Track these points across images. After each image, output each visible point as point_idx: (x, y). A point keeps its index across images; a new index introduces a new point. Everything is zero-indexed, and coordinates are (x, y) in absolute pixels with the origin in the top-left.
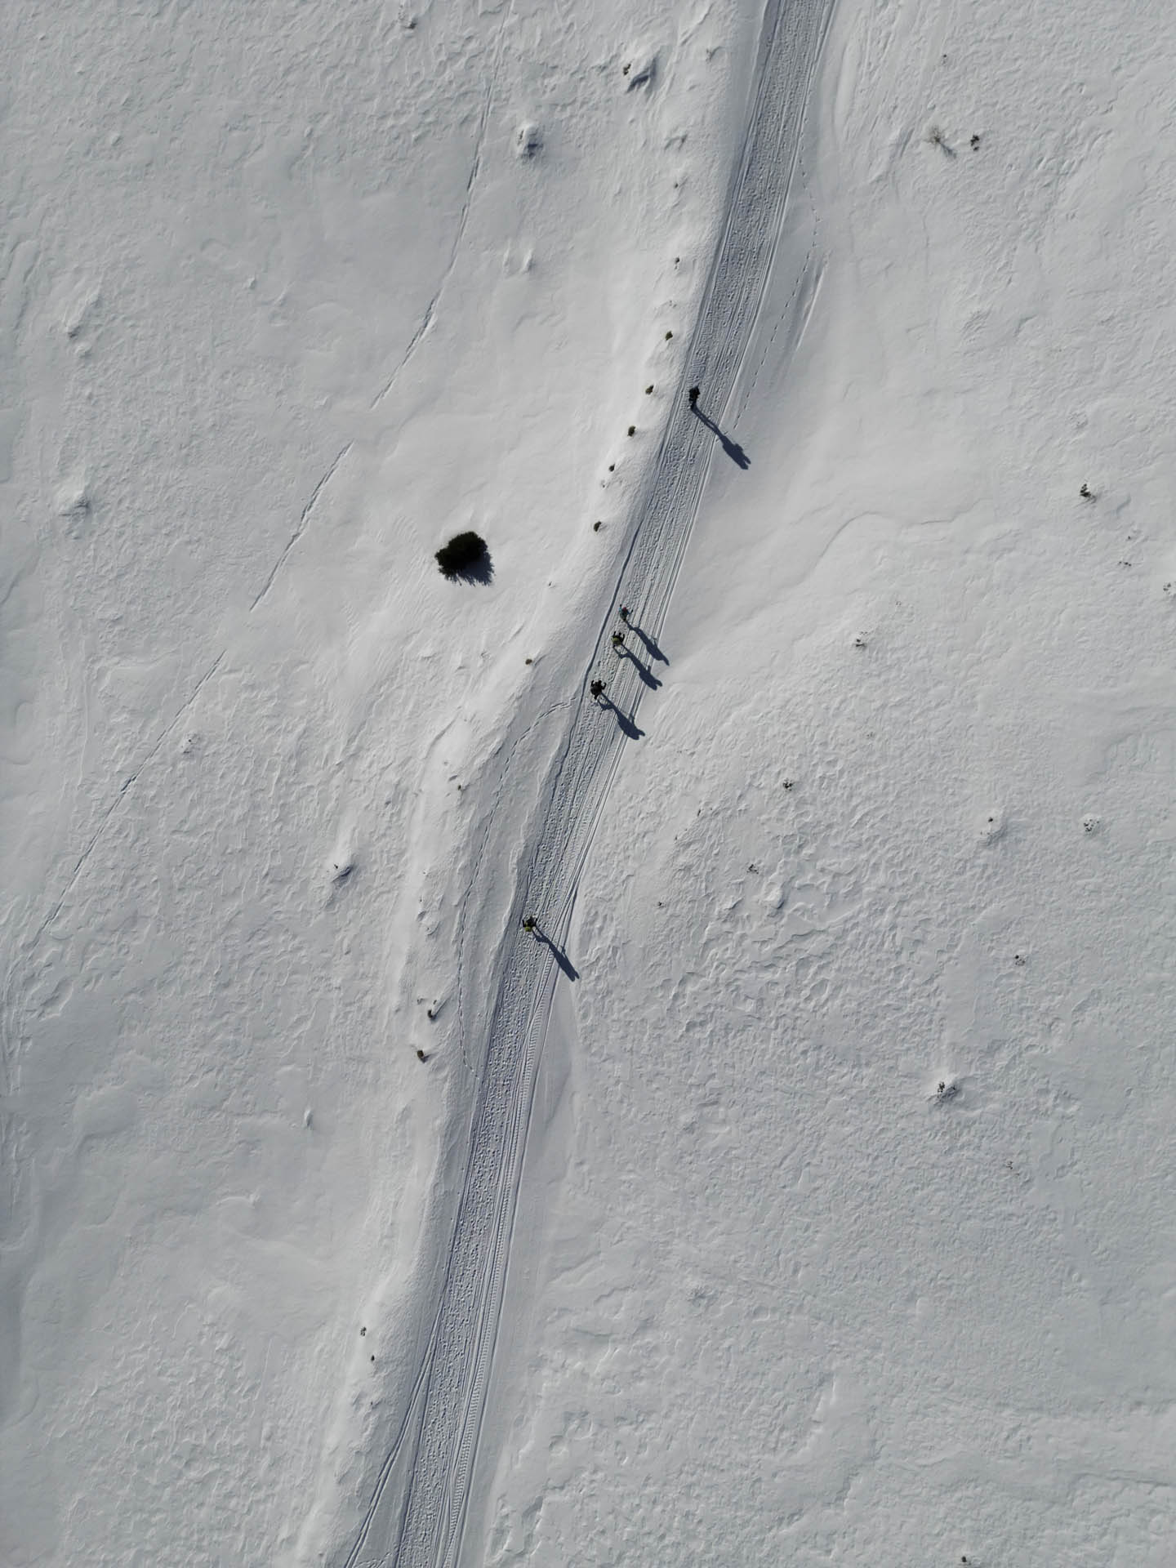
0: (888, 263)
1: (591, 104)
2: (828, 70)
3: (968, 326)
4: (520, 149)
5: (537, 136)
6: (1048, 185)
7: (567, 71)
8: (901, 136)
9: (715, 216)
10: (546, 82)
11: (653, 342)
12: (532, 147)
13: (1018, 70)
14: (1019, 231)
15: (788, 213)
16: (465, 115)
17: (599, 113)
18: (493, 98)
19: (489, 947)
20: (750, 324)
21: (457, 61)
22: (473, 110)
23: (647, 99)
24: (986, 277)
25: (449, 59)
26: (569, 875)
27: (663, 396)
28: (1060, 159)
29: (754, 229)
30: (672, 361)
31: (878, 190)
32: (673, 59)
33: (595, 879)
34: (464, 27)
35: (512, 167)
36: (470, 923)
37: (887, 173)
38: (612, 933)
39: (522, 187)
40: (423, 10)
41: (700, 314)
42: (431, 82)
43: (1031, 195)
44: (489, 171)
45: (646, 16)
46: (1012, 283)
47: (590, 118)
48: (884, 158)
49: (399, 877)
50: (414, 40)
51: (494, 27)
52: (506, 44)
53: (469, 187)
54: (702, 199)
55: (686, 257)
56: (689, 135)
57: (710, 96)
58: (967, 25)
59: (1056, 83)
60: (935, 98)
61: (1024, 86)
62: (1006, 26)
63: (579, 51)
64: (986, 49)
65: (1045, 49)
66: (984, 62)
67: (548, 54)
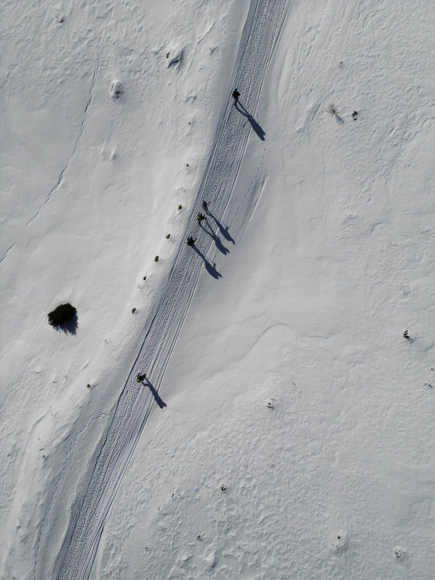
0: (302, 179)
1: (149, 73)
2: (276, 65)
3: (344, 222)
4: (112, 94)
5: (121, 87)
6: (396, 145)
8: (313, 108)
9: (209, 143)
10: (127, 57)
11: (172, 210)
12: (118, 93)
13: (382, 75)
14: (377, 171)
15: (249, 145)
16: (86, 72)
17: (153, 77)
18: (100, 64)
19: (52, 554)
20: (225, 205)
21: (84, 42)
22: (90, 69)
23: (178, 73)
24: (356, 196)
25: (79, 41)
26: (100, 517)
27: (174, 241)
28: (404, 130)
29: (230, 152)
30: (181, 222)
31: (298, 137)
32: (193, 52)
33: (113, 524)
34: (88, 24)
35: (108, 102)
36: (43, 537)
37: (305, 127)
38: (119, 559)
39: (113, 114)
40: (68, 13)
41: (197, 197)
42: (69, 53)
43: (385, 150)
44: (96, 103)
45: (180, 26)
46: (370, 201)
47: (148, 80)
48: (303, 119)
49: (11, 500)
50: (62, 29)
51: (103, 25)
52: (108, 35)
53: (86, 111)
54: (203, 132)
55: (192, 164)
56: (198, 96)
57: (210, 75)
58: (355, 46)
59: (404, 85)
60: (334, 87)
61: (385, 85)
62: (377, 49)
63: (144, 42)
64: (365, 61)
65: (399, 64)
66: (363, 68)
67: (129, 43)
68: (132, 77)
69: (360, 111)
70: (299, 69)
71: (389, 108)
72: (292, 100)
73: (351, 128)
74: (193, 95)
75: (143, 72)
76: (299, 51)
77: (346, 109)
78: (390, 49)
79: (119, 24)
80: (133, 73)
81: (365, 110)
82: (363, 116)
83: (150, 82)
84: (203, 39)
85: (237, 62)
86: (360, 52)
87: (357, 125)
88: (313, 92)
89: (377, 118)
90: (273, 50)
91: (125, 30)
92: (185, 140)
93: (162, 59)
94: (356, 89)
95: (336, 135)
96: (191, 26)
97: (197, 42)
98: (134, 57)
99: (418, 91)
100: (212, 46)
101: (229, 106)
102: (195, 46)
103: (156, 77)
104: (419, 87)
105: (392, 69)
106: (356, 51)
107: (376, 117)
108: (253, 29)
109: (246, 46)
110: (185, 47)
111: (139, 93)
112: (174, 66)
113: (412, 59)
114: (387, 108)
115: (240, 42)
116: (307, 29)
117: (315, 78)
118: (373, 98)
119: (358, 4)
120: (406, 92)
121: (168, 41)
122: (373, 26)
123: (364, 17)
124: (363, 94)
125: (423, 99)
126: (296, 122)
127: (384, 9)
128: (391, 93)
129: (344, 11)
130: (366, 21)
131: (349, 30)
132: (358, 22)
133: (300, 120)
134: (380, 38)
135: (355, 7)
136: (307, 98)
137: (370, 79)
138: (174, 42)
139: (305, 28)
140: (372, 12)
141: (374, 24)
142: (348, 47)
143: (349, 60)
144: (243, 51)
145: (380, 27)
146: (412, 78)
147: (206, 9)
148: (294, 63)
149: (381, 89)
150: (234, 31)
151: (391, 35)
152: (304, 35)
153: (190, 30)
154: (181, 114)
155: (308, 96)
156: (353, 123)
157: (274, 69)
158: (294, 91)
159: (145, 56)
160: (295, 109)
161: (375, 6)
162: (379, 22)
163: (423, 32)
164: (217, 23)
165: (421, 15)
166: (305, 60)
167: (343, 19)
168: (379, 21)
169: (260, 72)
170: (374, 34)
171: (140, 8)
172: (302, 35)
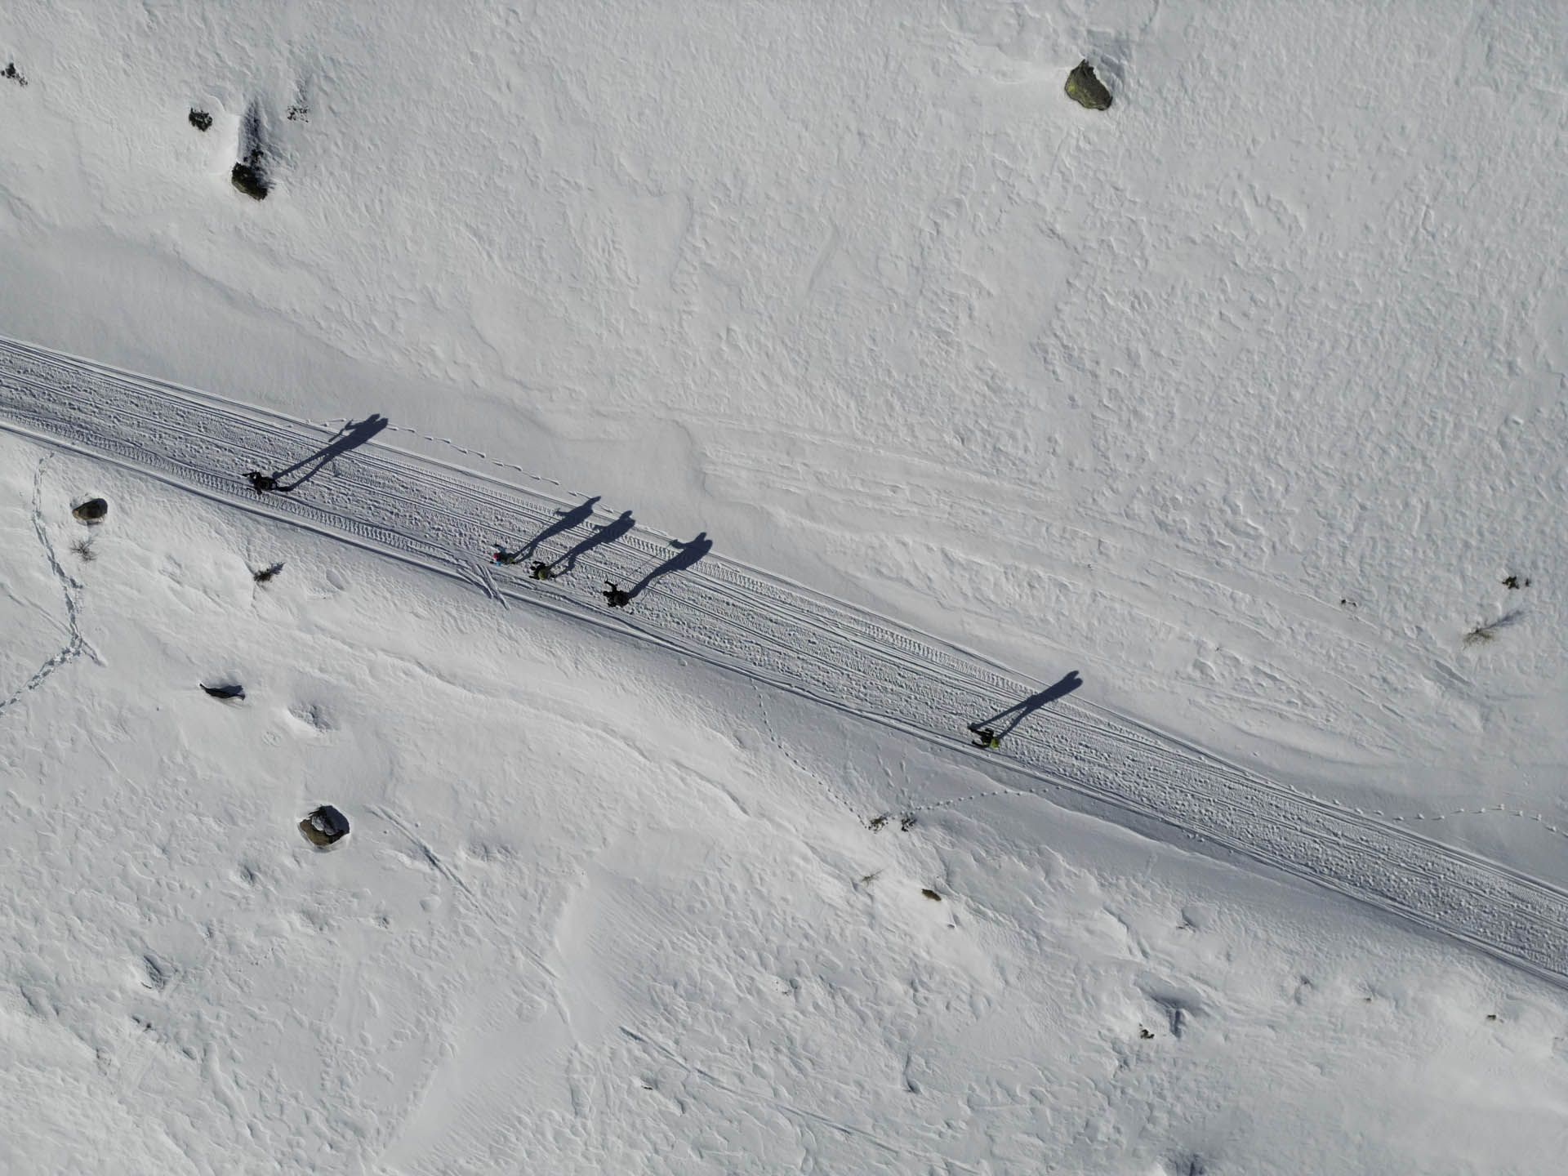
68: (1159, 1130)
69: (1509, 568)
70: (1306, 703)
72: (1388, 728)
73: (1546, 594)
74: (1292, 984)
75: (1156, 1101)
76: (1253, 699)
77: (1485, 602)
79: (996, 1151)
80: (1150, 1127)
81: (1513, 556)
82: (1528, 563)
84: (1139, 944)
85: (1236, 862)
89: (1547, 530)
90: (1220, 762)
91: (1024, 1138)
92: (1407, 1014)
93: (1145, 1050)
96: (1084, 967)
97: (1139, 957)
98: (1108, 1121)
99: (1517, 423)
100: (1176, 919)
101: (1355, 895)
102: (1149, 965)
103: (1187, 1069)
104: (1506, 421)
107: (1543, 532)
109: (1195, 833)
110: (1142, 989)
111: (1210, 1114)
112: (1184, 1024)
113: (1411, 428)
115: (1182, 848)
116: (1197, 675)
117: (1353, 669)
118: (1486, 534)
119: (1181, 543)
120: (1503, 455)
121: (1104, 1032)
122: (1266, 512)
123: (1228, 531)
124: (1460, 558)
125: (1545, 413)
126: (1454, 725)
127: (1227, 482)
128: (1492, 489)
129: (1188, 579)
130: (1243, 528)
131: (1251, 573)
132: (1239, 548)
133: (1455, 714)
134: (1310, 501)
135: (1189, 551)
136: (1403, 694)
137: (1424, 537)
138: (1115, 1016)
139: (1190, 678)
140: (1222, 511)
141: (1261, 512)
142: (1301, 581)
143: (1342, 583)
144: (1208, 843)
145: (1278, 496)
146: (1470, 434)
147: (1052, 926)
148: (1280, 715)
149: (1468, 513)
150: (1148, 862)
151: (1316, 472)
152: (1211, 684)
153: (1093, 971)
154: (1327, 1018)
155: (1396, 690)
156: (1534, 590)
157: (1276, 765)
158: (1365, 722)
159: (1119, 1092)
160: (1420, 725)
161: (1208, 503)
162: (1262, 498)
163: (1344, 396)
164: (1108, 902)
165: (1289, 394)
166: (1288, 688)
167: (1211, 582)
168: (1255, 497)
169: (1274, 803)
170: (1290, 513)
171: (974, 1090)
172: (1209, 686)
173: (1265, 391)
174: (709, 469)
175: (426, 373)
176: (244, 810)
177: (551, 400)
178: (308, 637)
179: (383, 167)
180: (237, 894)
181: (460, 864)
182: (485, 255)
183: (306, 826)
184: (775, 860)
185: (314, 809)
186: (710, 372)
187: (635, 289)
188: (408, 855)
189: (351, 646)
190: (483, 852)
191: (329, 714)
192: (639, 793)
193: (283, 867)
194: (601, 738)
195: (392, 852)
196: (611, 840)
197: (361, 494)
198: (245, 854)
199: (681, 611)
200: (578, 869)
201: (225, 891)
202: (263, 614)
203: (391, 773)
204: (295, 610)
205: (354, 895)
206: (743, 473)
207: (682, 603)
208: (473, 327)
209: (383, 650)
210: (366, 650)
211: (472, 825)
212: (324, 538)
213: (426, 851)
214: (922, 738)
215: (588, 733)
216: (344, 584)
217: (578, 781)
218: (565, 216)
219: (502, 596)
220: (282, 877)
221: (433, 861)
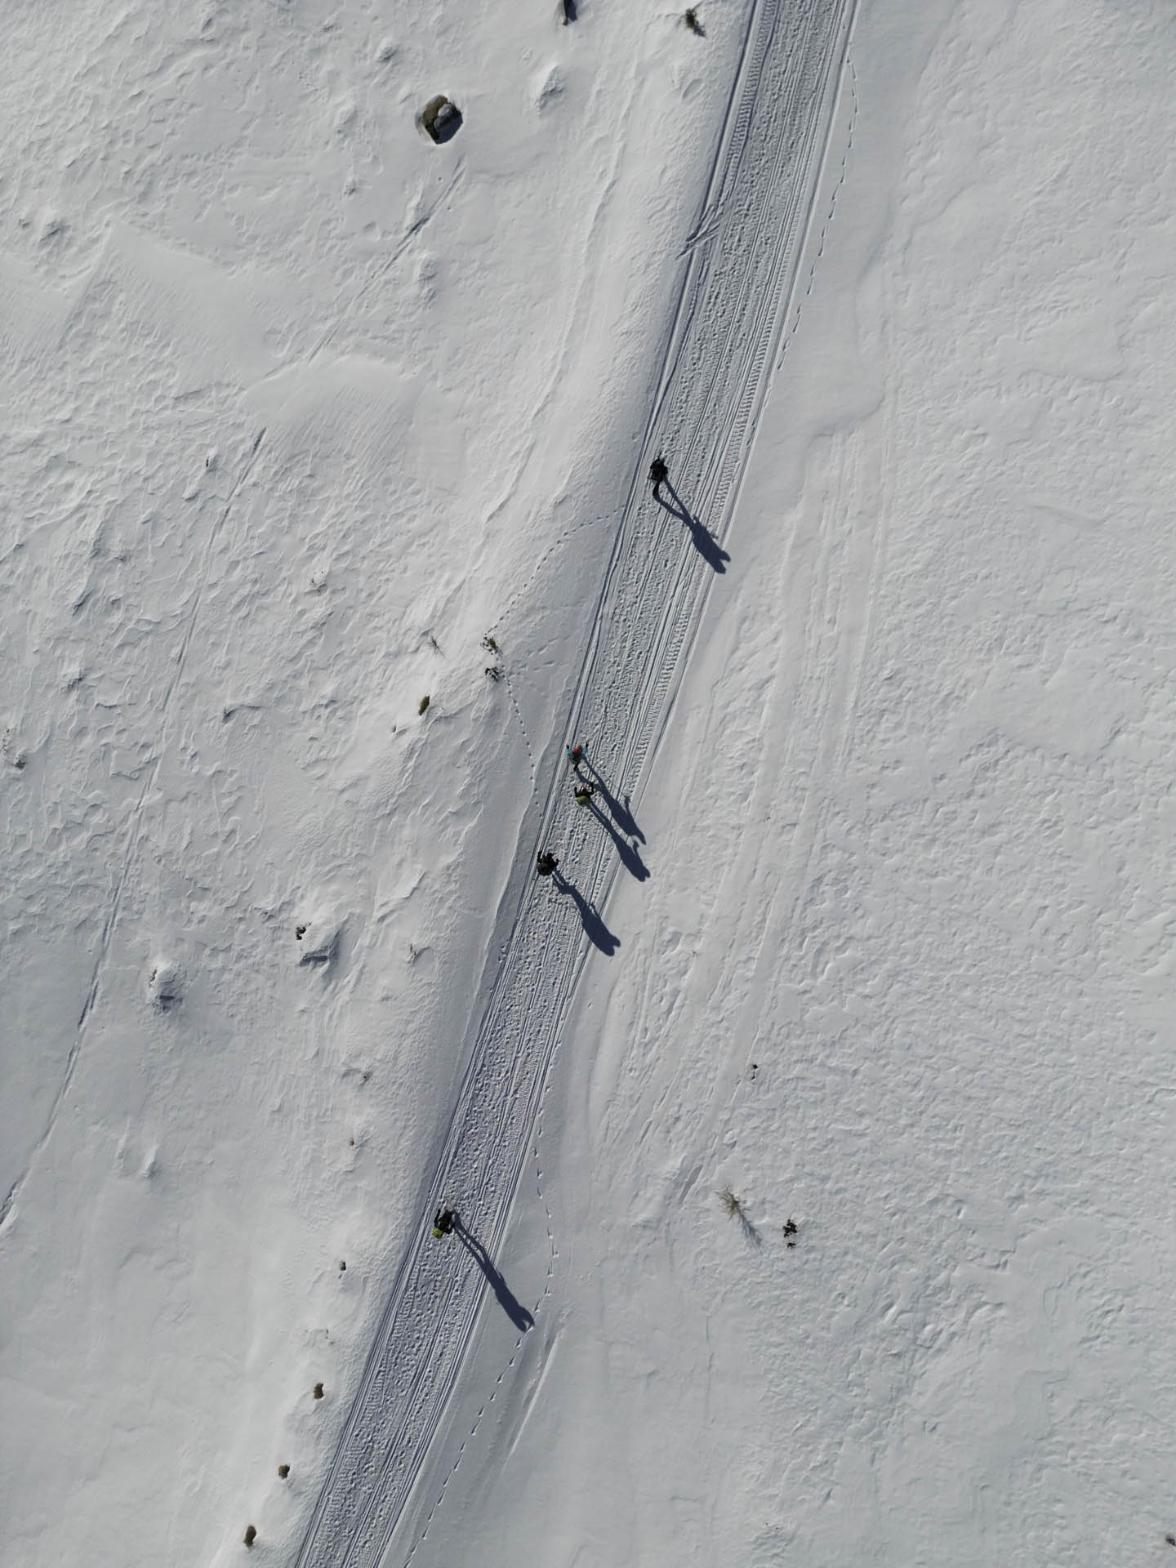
0: (651, 1367)
1: (250, 962)
2: (587, 1013)
3: (760, 1542)
4: (152, 993)
5: (174, 985)
6: (898, 1355)
7: (223, 901)
8: (683, 1171)
9: (401, 1215)
10: (193, 904)
11: (295, 1395)
12: (167, 1000)
13: (862, 1135)
14: (848, 1416)
15: (511, 1230)
16: (83, 916)
17: (260, 978)
18: (122, 904)
20: (443, 1397)
21: (78, 834)
22: (94, 912)
23: (325, 989)
24: (793, 1470)
25: (65, 829)
27: (299, 1494)
28: (920, 1315)
30: (319, 1438)
31: (644, 1241)
32: (365, 941)
34: (89, 787)
35: (141, 1012)
37: (660, 1220)
39: (153, 1046)
40: (36, 745)
41: (366, 1370)
42: (39, 855)
43: (871, 1361)
44: (109, 1007)
45: (334, 856)
46: (831, 1502)
47: (248, 982)
48: (654, 1193)
50: (21, 784)
51: (130, 800)
52: (143, 831)
53: (81, 1022)
54: (386, 1180)
55: (355, 1268)
56: (375, 1074)
57: (409, 1022)
58: (792, 1026)
59: (920, 1181)
60: (736, 1131)
61: (871, 1165)
62: (850, 1051)
63: (239, 876)
64: (818, 1079)
65: (907, 1115)
66: (812, 1099)
67: (198, 867)
68: (205, 960)
69: (806, 1224)
70: (647, 1046)
71: (880, 1239)
72: (628, 1130)
73: (781, 1266)
74: (363, 1065)
75: (234, 954)
76: (646, 994)
77: (767, 1206)
78: (882, 1062)
79: (173, 806)
80: (207, 951)
81: (818, 1226)
82: (812, 1243)
83: (252, 986)
84: (392, 912)
85: (481, 995)
86: (807, 1047)
87: (796, 1263)
88: (680, 1125)
89: (849, 1258)
90: (579, 972)
91: (187, 830)
92: (340, 1184)
93: (285, 934)
94: (794, 1157)
95: (741, 1271)
96: (364, 864)
97: (378, 914)
98: (210, 909)
99: (959, 1212)
100: (419, 942)
101: (457, 1117)
102: (371, 926)
103: (268, 979)
104: (960, 1201)
105: (889, 1122)
106: (795, 1042)
107: (846, 1253)
108: (525, 906)
109: (506, 953)
110: (346, 922)
111: (224, 1009)
112: (314, 967)
113: (942, 1108)
114: (875, 1236)
115: (491, 942)
116: (666, 937)
117: (686, 1086)
118: (839, 1197)
119: (800, 902)
120: (924, 1203)
121: (300, 892)
122: (841, 979)
123: (818, 946)
124: (811, 1174)
125: (972, 1239)
126: (636, 1195)
127: (869, 938)
128: (887, 1197)
129: (764, 914)
130: (822, 959)
131: (776, 974)
132: (802, 958)
133: (648, 1195)
134: (857, 1021)
135: (793, 911)
136: (665, 1139)
137: (829, 1136)
138: (317, 900)
139: (662, 930)
140: (838, 937)
141: (841, 975)
142: (773, 1024)
143: (775, 1063)
144: (498, 966)
145: (859, 989)
146: (942, 1167)
147: (402, 827)
148: (632, 1023)
149: (859, 1176)
150: (475, 909)
151: (888, 1022)
152: (658, 951)
153: (360, 873)
154: (330, 1106)
155: (668, 1132)
156: (785, 1252)
157: (580, 1027)
158: (632, 1107)
159: (239, 915)
160: (635, 1160)
161: (845, 922)
162: (855, 974)
163: (971, 1038)
164: (432, 876)
165: (967, 985)
166: (661, 1027)
167: (762, 937)
168: (855, 968)
169: (543, 1028)
170: (842, 1004)
171: (231, 775)
172: (656, 949)
173: (969, 961)
174: (837, 438)
175: (912, 151)
176: (453, 42)
177: (895, 275)
178: (631, 73)
179: (1122, 74)
180: (369, 47)
181: (415, 254)
182: (1038, 189)
183: (441, 101)
184: (444, 554)
185: (458, 106)
186: (939, 424)
187: (1019, 338)
188: (419, 204)
189: (626, 116)
190: (428, 274)
191: (556, 106)
192: (499, 416)
193: (398, 87)
194: (553, 368)
195: (420, 189)
196: (450, 395)
197: (782, 104)
198: (409, 49)
199: (687, 431)
200: (418, 369)
201: (371, 36)
202: (651, 27)
203: (499, 176)
204: (657, 56)
205: (375, 158)
206: (836, 473)
207: (696, 430)
208: (963, 189)
209: (625, 147)
210: (623, 131)
211: (454, 261)
212: (734, 71)
213: (424, 221)
214: (580, 680)
215: (556, 356)
216: (689, 97)
217: (507, 355)
218: (1087, 259)
219: (689, 252)
220: (388, 88)
221: (415, 228)
